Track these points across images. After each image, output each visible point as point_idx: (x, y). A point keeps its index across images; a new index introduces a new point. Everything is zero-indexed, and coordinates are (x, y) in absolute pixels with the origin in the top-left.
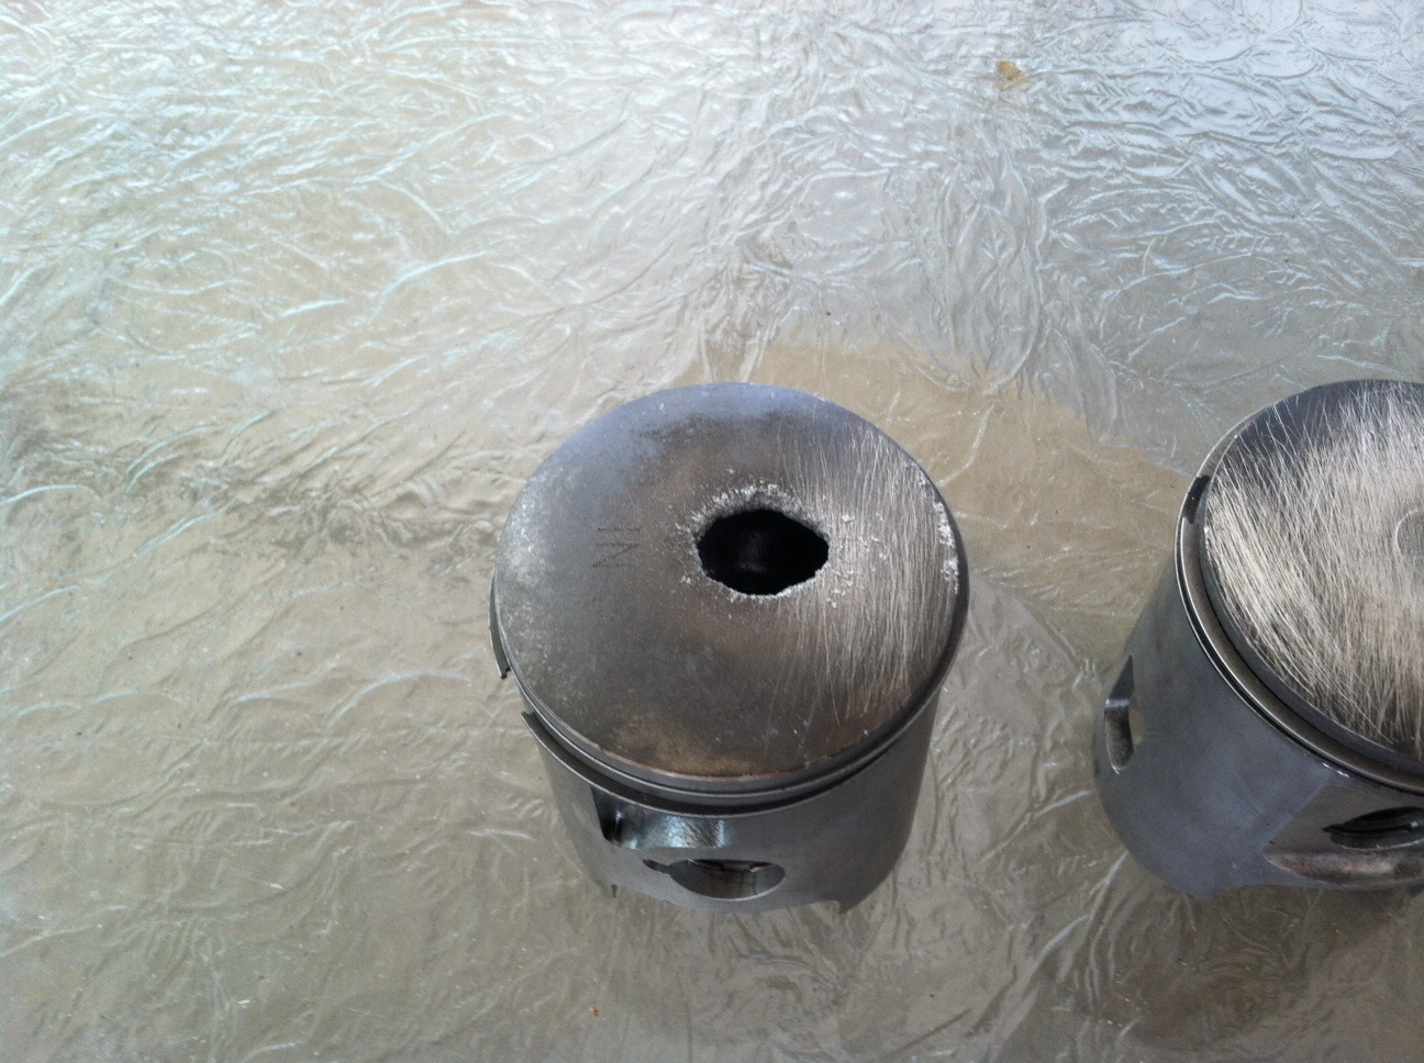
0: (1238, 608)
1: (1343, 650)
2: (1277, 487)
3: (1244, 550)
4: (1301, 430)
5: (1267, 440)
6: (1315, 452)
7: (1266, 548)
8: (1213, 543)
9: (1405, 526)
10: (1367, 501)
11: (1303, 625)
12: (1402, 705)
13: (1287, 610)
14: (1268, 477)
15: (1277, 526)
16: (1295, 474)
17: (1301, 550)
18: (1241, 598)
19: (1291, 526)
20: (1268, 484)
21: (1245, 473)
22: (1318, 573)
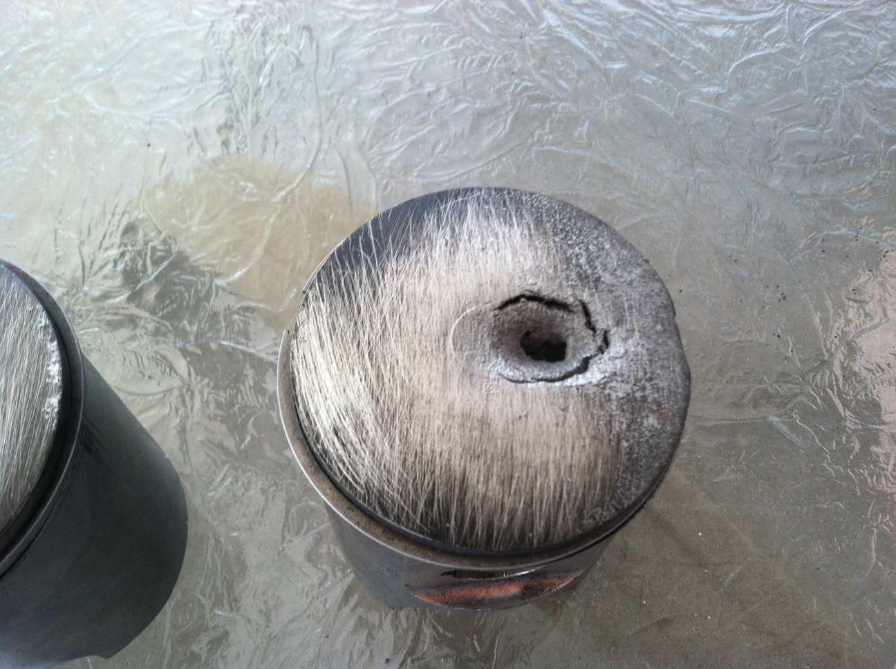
0: (307, 415)
1: (392, 447)
2: (356, 297)
3: (320, 360)
4: (387, 242)
5: (357, 253)
6: (394, 260)
7: (338, 356)
8: (296, 355)
9: (461, 324)
10: (430, 305)
11: (359, 426)
12: (439, 495)
13: (347, 414)
14: (350, 288)
15: (349, 335)
16: (373, 285)
17: (366, 356)
18: (311, 406)
19: (361, 333)
20: (349, 295)
21: (332, 287)
22: (378, 377)
